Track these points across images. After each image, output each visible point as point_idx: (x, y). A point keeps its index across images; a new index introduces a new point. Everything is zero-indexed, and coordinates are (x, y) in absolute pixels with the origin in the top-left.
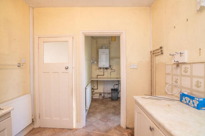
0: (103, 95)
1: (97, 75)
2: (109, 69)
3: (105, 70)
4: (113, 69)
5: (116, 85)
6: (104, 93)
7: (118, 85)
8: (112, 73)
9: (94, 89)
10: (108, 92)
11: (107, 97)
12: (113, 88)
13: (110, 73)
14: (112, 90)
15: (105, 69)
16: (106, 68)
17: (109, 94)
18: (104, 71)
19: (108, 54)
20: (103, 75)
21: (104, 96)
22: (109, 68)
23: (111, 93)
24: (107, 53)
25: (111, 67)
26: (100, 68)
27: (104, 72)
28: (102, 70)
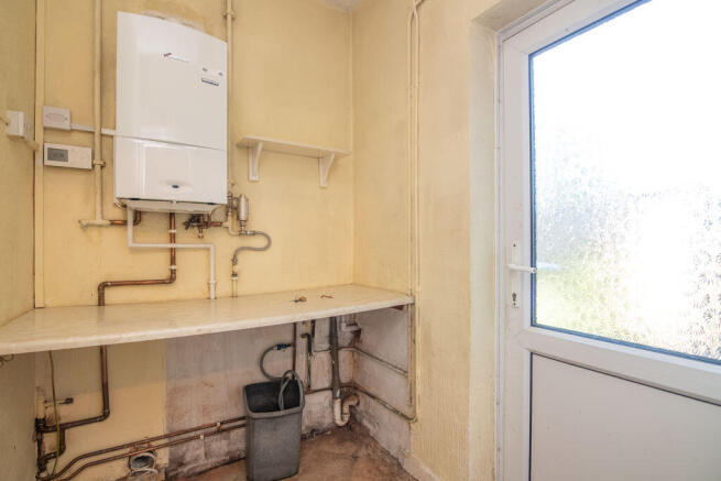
0: (163, 458)
1: (103, 287)
2: (219, 225)
3: (187, 238)
4: (253, 226)
5: (280, 347)
6: (176, 438)
7: (293, 344)
8: (243, 257)
9: (62, 429)
10: (216, 417)
11: (204, 463)
12: (259, 378)
13: (234, 261)
14: (250, 390)
15: (187, 225)
16: (198, 221)
17: (222, 430)
18: (173, 238)
19: (223, 81)
20: (165, 275)
21: (178, 462)
22: (218, 217)
23: (246, 423)
24: (212, 74)
25: (236, 210)
26: (138, 217)
27: (172, 251)
28: (154, 237)
